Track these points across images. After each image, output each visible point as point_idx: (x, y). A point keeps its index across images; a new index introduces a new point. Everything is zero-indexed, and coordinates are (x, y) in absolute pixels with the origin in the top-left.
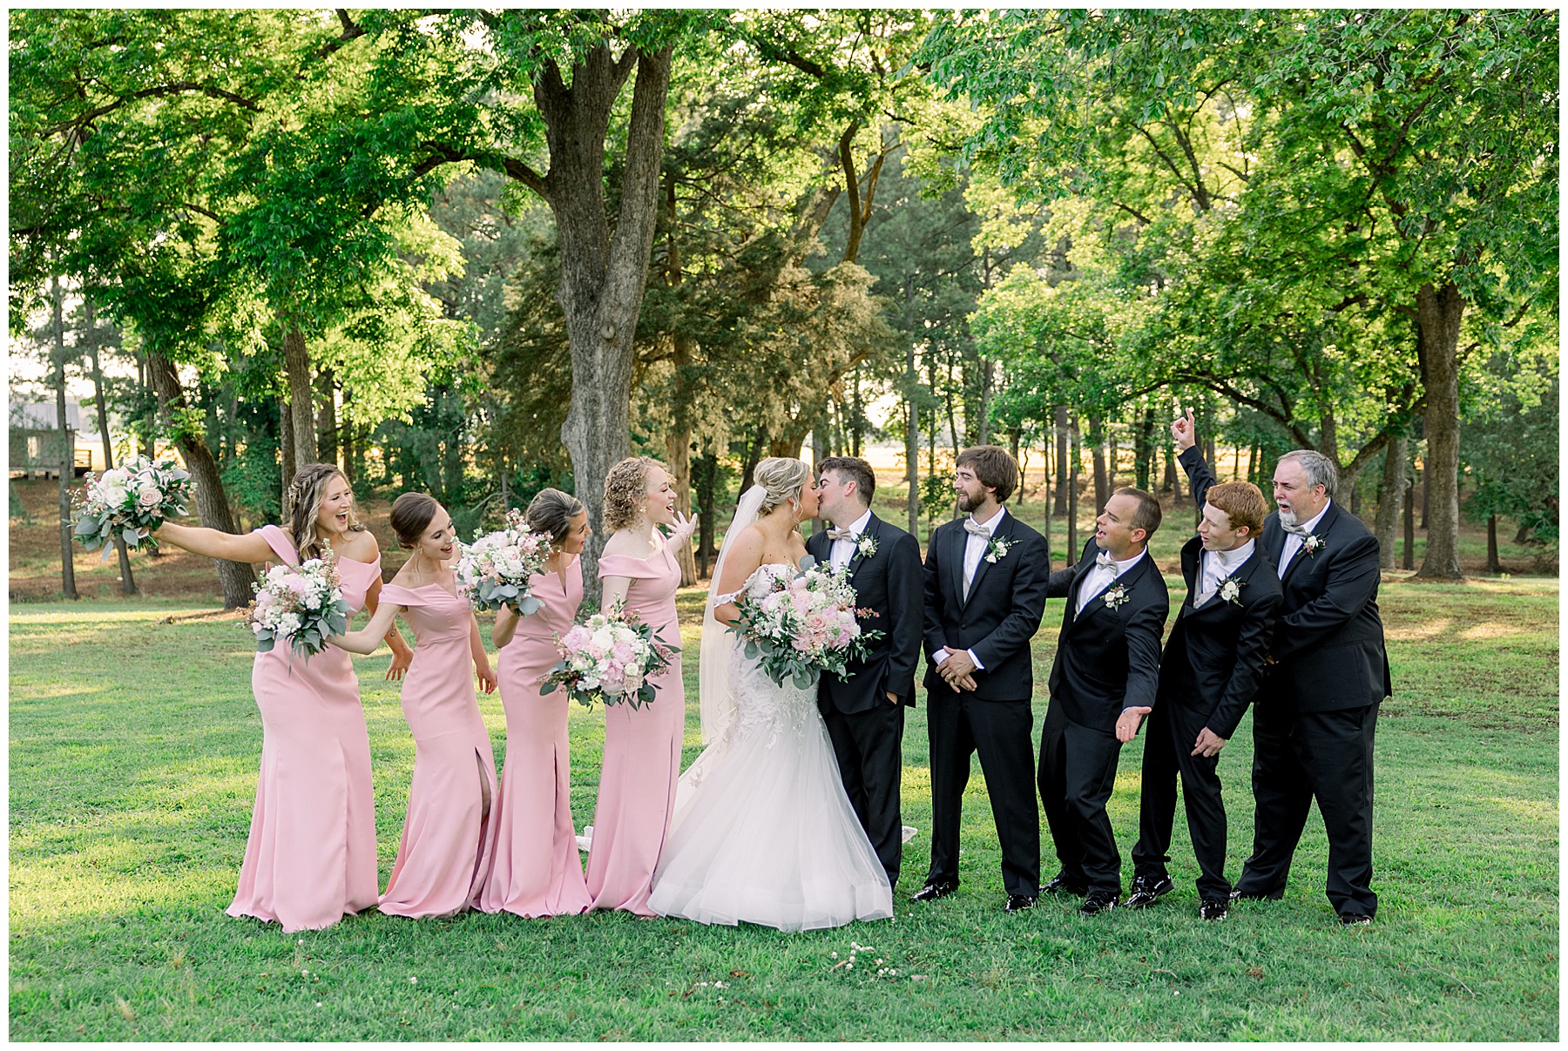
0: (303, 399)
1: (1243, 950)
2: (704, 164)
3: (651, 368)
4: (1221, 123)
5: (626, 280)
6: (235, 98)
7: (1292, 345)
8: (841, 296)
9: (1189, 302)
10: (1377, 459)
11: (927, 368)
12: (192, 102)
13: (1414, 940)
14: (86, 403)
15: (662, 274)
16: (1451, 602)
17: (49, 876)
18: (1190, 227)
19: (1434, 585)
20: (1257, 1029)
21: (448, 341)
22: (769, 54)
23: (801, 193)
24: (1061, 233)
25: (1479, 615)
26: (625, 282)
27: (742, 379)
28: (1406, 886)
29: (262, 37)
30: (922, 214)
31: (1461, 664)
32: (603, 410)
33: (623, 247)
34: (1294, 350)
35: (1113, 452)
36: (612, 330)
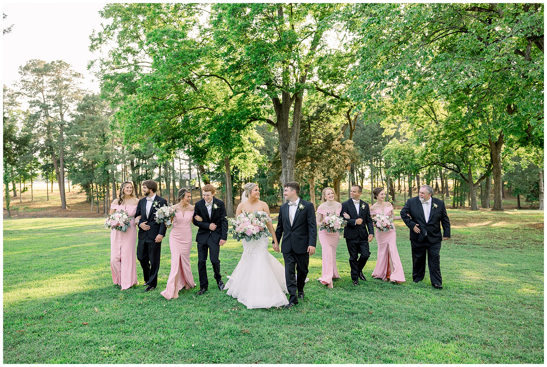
2: (317, 119)
5: (293, 145)
7: (460, 155)
8: (347, 147)
11: (375, 163)
15: (308, 144)
16: (497, 216)
19: (495, 212)
24: (404, 131)
27: (324, 166)
32: (289, 173)
33: (293, 137)
34: (461, 157)
36: (290, 156)
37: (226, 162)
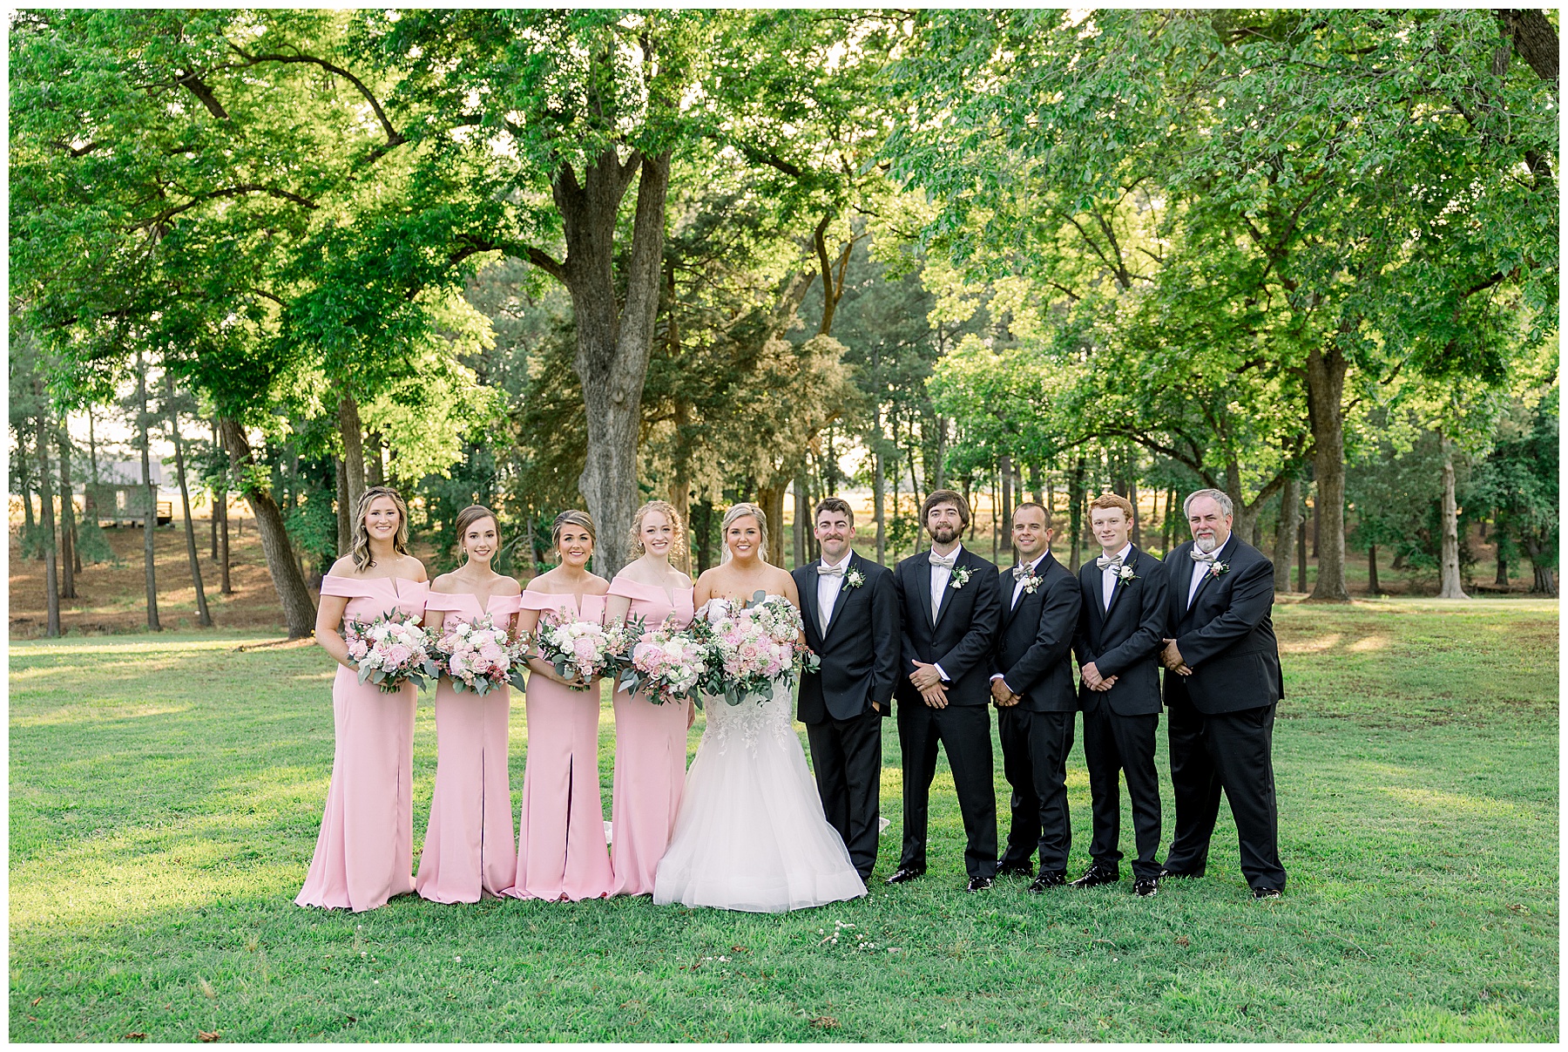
0: (355, 456)
1: (1171, 922)
2: (699, 252)
3: (655, 427)
4: (1139, 214)
5: (633, 352)
6: (295, 197)
7: (1202, 402)
8: (817, 363)
9: (1114, 366)
10: (1275, 498)
11: (891, 425)
12: (258, 201)
13: (1317, 912)
14: (167, 462)
15: (664, 347)
16: (1340, 620)
17: (138, 872)
18: (1114, 302)
19: (1325, 606)
20: (1185, 989)
21: (481, 407)
22: (754, 158)
23: (783, 276)
24: (1004, 308)
25: (1363, 630)
26: (633, 354)
27: (733, 436)
28: (1308, 864)
29: (318, 145)
30: (885, 293)
31: (1350, 673)
32: (614, 463)
33: (630, 323)
34: (1204, 407)
35: (1051, 496)
36: (621, 395)
37: (343, 414)
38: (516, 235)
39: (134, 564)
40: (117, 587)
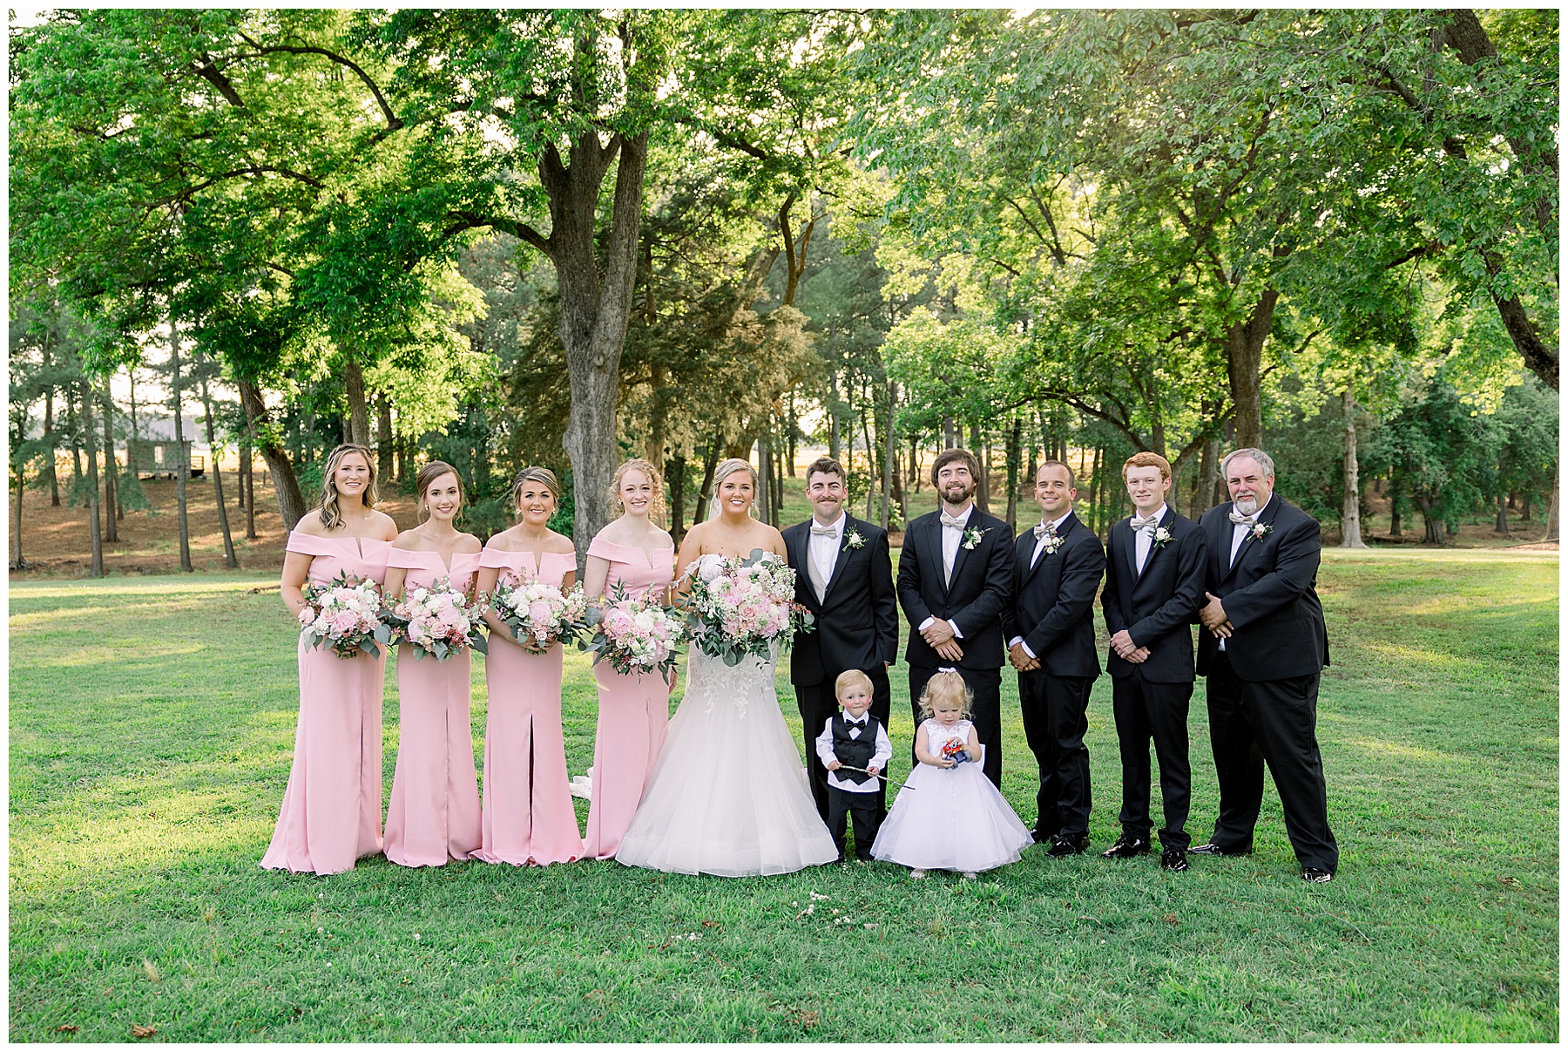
0: (360, 416)
1: (1155, 895)
2: (673, 230)
3: (633, 389)
4: (1073, 198)
5: (613, 319)
6: (303, 177)
7: (1130, 368)
8: (781, 332)
9: (1052, 335)
11: (846, 389)
12: (269, 181)
14: (199, 420)
15: (641, 316)
17: (111, 828)
18: (1051, 278)
20: (1182, 979)
21: (474, 370)
22: (725, 142)
23: (750, 253)
24: (950, 283)
26: (612, 321)
27: (704, 398)
29: (323, 130)
30: (842, 270)
32: (595, 422)
33: (610, 293)
34: (1132, 373)
35: (989, 453)
36: (602, 359)
37: (348, 376)
38: (506, 211)
39: (169, 511)
40: (155, 533)
